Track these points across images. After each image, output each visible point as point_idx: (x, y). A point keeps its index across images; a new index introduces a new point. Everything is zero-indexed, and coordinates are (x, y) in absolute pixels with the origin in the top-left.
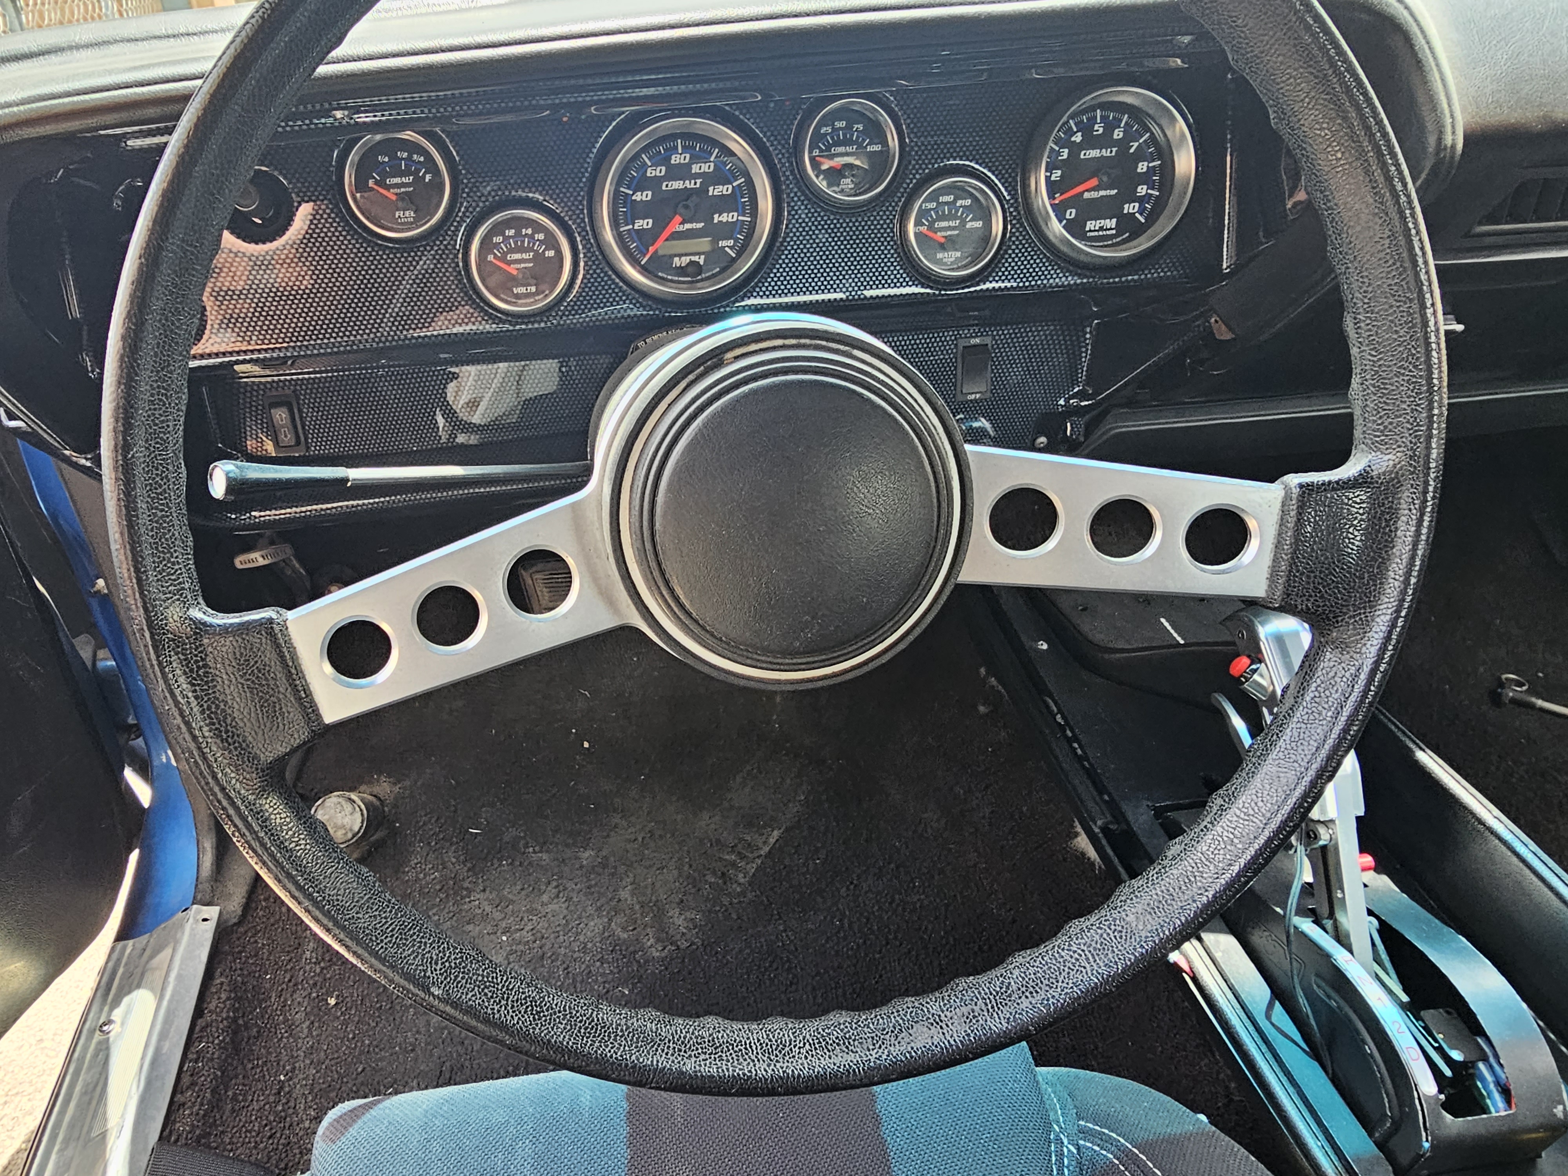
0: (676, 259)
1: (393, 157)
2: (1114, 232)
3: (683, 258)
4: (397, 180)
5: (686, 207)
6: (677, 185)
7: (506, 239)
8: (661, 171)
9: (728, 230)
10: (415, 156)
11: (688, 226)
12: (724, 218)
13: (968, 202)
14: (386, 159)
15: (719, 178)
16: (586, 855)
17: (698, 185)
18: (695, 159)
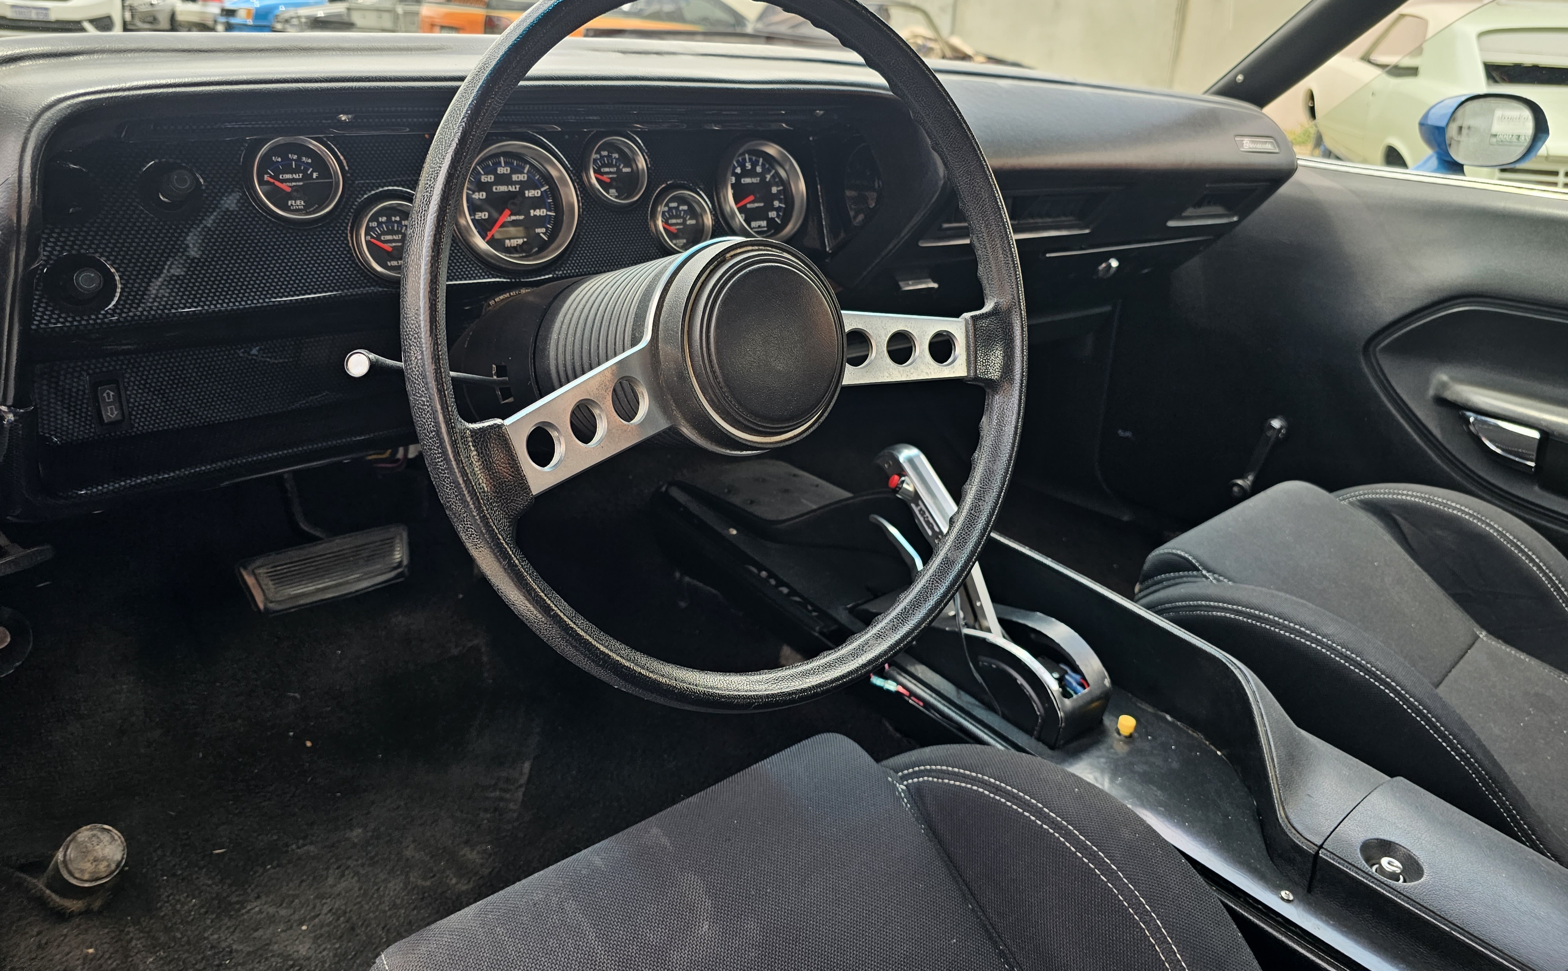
0: (507, 241)
1: (285, 158)
2: (766, 229)
3: (512, 241)
4: (289, 176)
5: (514, 204)
6: (503, 188)
7: (380, 224)
8: (490, 178)
9: (541, 221)
10: (304, 159)
11: (513, 218)
12: (538, 212)
13: (685, 208)
14: (279, 160)
15: (530, 184)
16: (356, 834)
17: (518, 189)
18: (514, 171)
